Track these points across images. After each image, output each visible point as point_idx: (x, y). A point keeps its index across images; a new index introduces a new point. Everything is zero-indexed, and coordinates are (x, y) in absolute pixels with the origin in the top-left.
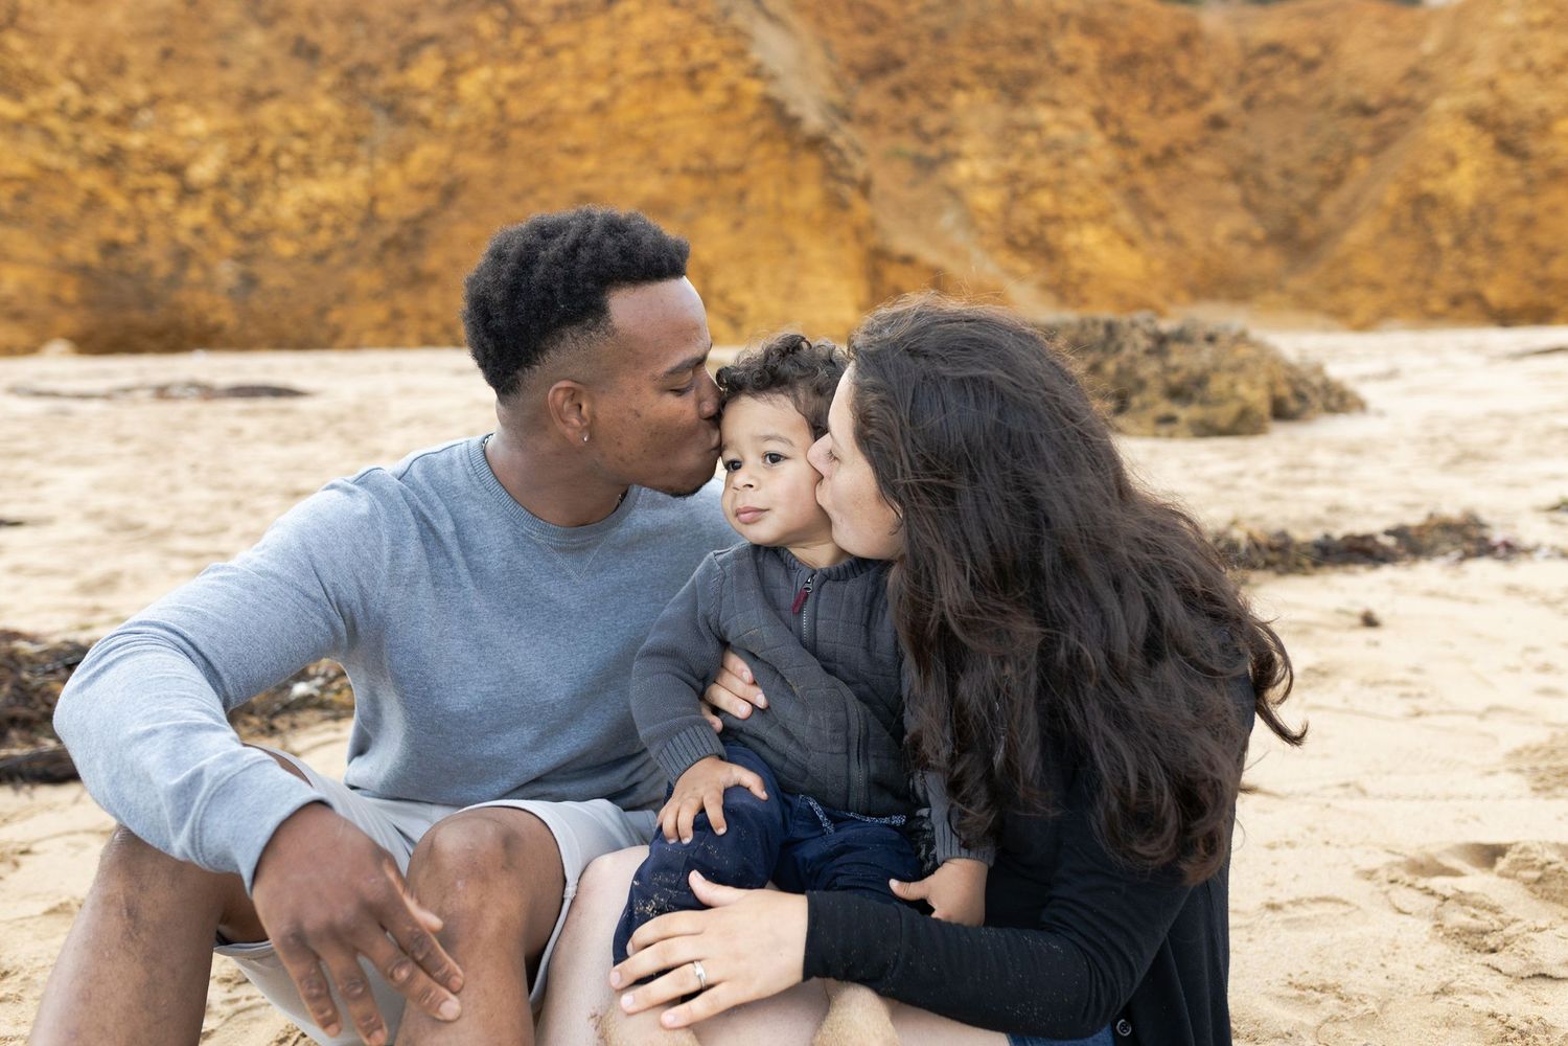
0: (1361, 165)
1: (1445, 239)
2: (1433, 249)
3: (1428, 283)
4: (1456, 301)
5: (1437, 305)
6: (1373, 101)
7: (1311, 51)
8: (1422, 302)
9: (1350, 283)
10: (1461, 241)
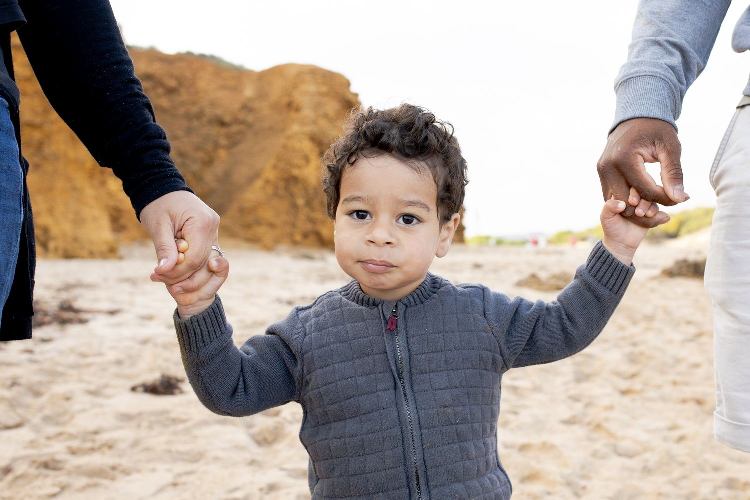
0: (222, 154)
1: (301, 202)
2: (295, 206)
3: (294, 226)
4: (306, 236)
5: (298, 238)
6: (227, 119)
7: (172, 83)
8: (291, 236)
9: (259, 223)
10: (309, 203)
